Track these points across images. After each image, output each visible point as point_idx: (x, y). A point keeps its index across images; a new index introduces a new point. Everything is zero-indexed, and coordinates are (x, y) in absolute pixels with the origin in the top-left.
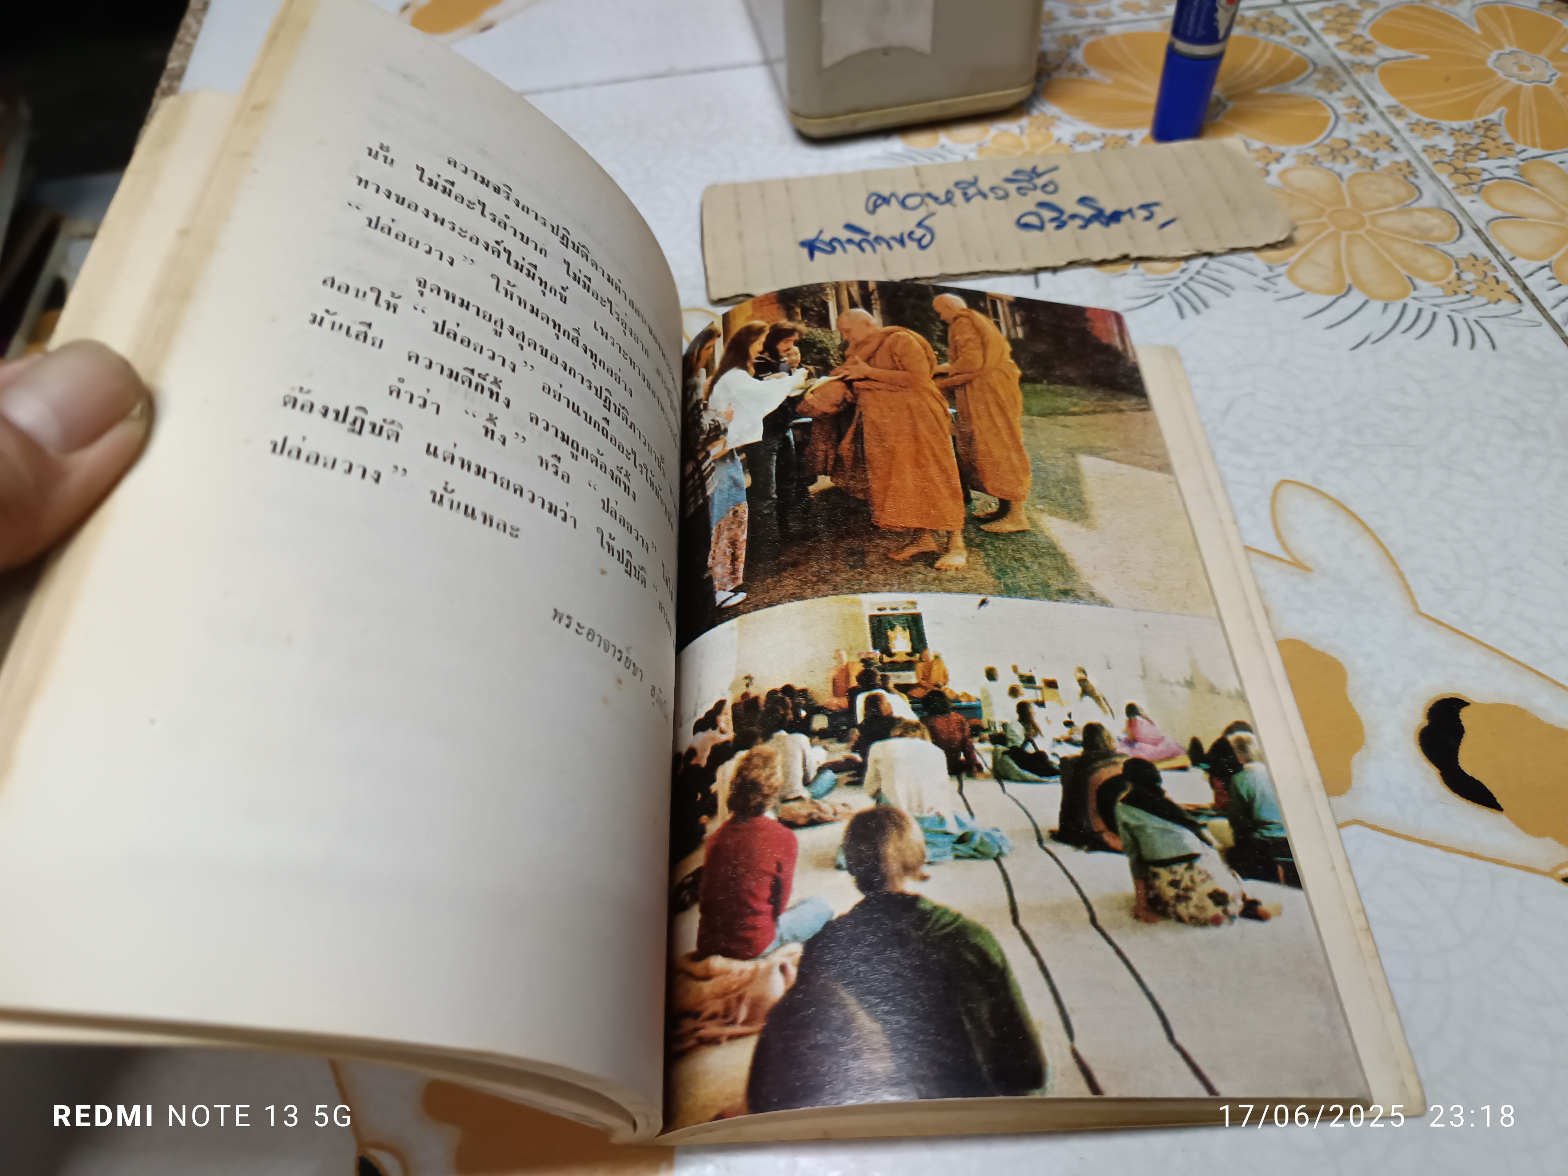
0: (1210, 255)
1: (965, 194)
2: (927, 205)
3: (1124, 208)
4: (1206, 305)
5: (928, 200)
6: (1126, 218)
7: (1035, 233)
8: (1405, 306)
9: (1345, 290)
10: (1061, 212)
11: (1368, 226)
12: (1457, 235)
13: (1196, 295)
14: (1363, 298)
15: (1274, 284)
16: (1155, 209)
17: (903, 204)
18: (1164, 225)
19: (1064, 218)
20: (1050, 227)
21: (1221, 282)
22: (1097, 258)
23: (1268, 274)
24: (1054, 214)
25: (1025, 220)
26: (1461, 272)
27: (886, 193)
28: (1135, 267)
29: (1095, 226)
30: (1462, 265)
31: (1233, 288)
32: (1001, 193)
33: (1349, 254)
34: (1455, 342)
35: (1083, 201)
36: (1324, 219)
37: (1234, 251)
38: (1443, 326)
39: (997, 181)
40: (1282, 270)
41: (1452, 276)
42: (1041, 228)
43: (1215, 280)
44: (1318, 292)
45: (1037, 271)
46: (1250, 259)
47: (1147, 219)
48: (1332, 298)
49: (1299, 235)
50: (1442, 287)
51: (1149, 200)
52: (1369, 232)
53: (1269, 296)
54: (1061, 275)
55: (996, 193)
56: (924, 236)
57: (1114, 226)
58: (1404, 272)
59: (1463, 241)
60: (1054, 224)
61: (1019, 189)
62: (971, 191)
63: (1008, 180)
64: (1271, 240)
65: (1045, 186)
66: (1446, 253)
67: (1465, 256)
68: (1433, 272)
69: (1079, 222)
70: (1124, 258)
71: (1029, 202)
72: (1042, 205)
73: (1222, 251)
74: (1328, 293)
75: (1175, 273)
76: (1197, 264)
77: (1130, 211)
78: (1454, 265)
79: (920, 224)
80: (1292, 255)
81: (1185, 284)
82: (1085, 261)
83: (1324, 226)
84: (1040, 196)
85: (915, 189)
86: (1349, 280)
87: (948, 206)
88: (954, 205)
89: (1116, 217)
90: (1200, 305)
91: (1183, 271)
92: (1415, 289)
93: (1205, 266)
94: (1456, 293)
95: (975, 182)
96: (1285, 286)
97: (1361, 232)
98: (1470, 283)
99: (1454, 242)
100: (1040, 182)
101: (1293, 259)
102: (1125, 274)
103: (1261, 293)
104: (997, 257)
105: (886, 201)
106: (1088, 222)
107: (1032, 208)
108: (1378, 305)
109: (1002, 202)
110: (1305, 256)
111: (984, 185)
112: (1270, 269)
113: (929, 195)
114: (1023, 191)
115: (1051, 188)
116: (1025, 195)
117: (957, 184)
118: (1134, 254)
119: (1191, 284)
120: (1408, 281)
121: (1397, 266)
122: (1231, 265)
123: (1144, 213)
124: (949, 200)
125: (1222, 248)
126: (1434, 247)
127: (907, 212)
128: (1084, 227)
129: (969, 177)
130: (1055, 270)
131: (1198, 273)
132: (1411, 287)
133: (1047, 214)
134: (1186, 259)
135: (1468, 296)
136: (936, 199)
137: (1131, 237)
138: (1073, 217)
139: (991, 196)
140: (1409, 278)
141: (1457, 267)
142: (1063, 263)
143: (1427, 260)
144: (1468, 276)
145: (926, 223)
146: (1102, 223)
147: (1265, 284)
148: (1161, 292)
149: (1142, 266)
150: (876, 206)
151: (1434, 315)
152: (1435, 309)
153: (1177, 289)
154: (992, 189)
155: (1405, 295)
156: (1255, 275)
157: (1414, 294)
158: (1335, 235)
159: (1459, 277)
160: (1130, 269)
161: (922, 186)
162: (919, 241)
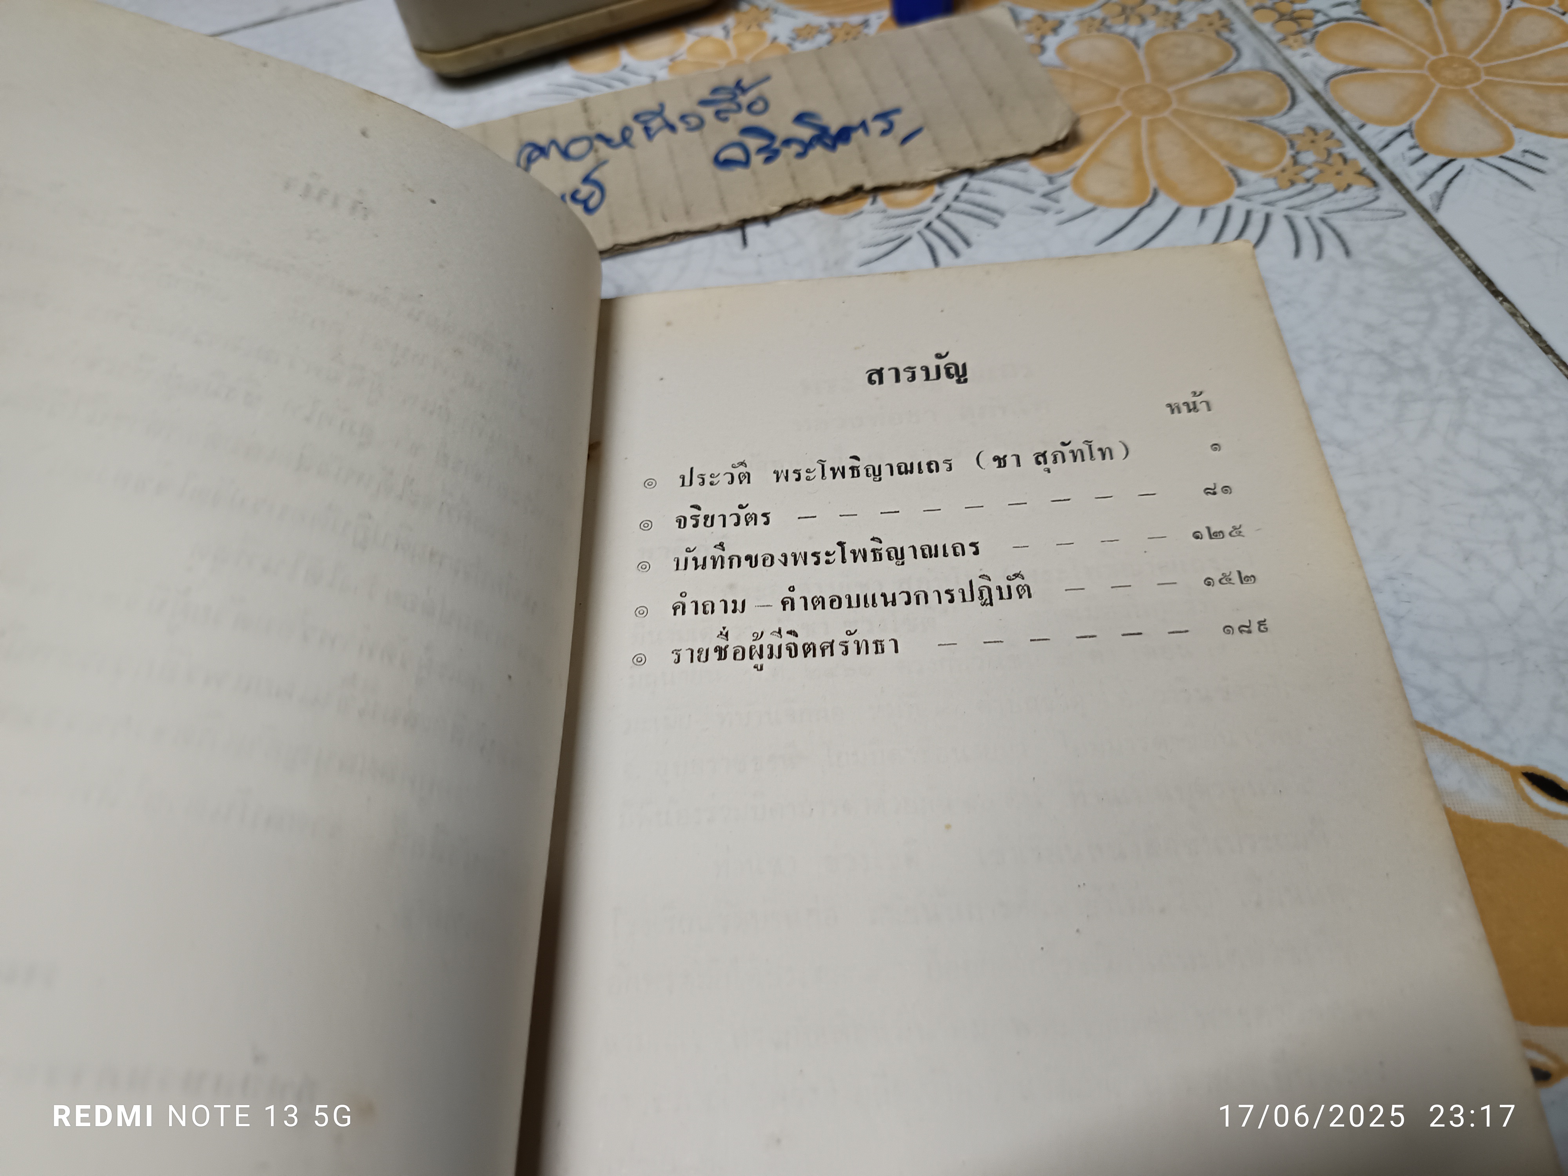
0: (970, 171)
1: (647, 129)
2: (596, 151)
3: (855, 121)
4: (967, 243)
5: (599, 145)
6: (858, 135)
7: (739, 171)
8: (1229, 209)
9: (1149, 197)
10: (772, 137)
11: (1174, 106)
12: (1289, 103)
13: (955, 230)
14: (1174, 206)
15: (1057, 201)
16: (895, 118)
17: (565, 154)
18: (906, 140)
19: (777, 145)
20: (757, 160)
21: (987, 208)
22: (820, 195)
23: (1048, 188)
24: (763, 142)
25: (723, 156)
26: (1298, 153)
27: (543, 141)
28: (874, 202)
29: (818, 151)
30: (1298, 143)
31: (1002, 214)
32: (694, 121)
33: (1152, 146)
34: (1297, 252)
35: (801, 118)
36: (1118, 103)
37: (1001, 161)
38: (1279, 230)
39: (687, 105)
40: (1067, 179)
41: (1287, 160)
42: (746, 163)
43: (979, 205)
44: (1114, 204)
45: (742, 224)
46: (1025, 171)
47: (885, 132)
48: (1133, 210)
49: (1086, 128)
50: (1275, 178)
51: (888, 106)
52: (1176, 113)
53: (1051, 219)
54: (775, 225)
55: (687, 123)
56: (592, 194)
57: (841, 148)
58: (1224, 163)
59: (1297, 111)
60: (762, 156)
61: (717, 113)
62: (655, 124)
63: (704, 103)
64: (1049, 140)
65: (750, 107)
66: (1276, 129)
67: (1300, 131)
68: (1262, 157)
69: (795, 148)
70: (857, 191)
71: (730, 131)
72: (747, 131)
73: (986, 164)
74: (1128, 204)
75: (927, 203)
76: (954, 186)
77: (863, 124)
78: (1288, 144)
79: (586, 180)
80: (1080, 156)
81: (939, 216)
82: (805, 203)
83: (1118, 111)
84: (745, 119)
85: (582, 129)
86: (1153, 183)
87: (624, 149)
88: (631, 146)
89: (844, 134)
90: (959, 244)
91: (936, 198)
92: (1240, 183)
93: (965, 187)
94: (1293, 183)
95: (660, 112)
96: (1071, 202)
97: (1166, 114)
98: (1310, 167)
99: (1285, 114)
100: (744, 100)
101: (1080, 162)
102: (861, 213)
103: (1039, 215)
104: (687, 213)
105: (543, 151)
106: (807, 146)
107: (735, 136)
108: (1191, 213)
109: (695, 135)
110: (1095, 155)
111: (672, 115)
112: (1051, 180)
113: (601, 137)
114: (722, 115)
115: (759, 106)
116: (725, 120)
117: (636, 117)
118: (869, 185)
119: (947, 215)
120: (1230, 175)
121: (1215, 155)
122: (1000, 182)
123: (881, 125)
124: (625, 140)
125: (985, 161)
126: (1261, 123)
127: (572, 164)
128: (801, 155)
129: (653, 106)
130: (766, 219)
131: (957, 198)
132: (1235, 183)
133: (753, 143)
134: (941, 181)
135: (1309, 185)
136: (607, 141)
137: (864, 161)
138: (787, 142)
139: (680, 126)
140: (1232, 170)
141: (1292, 146)
142: (775, 209)
143: (1253, 141)
144: (1308, 158)
145: (596, 176)
146: (826, 146)
147: (1045, 203)
148: (907, 232)
149: (882, 200)
150: (530, 160)
151: (1268, 218)
152: (1268, 209)
153: (928, 225)
154: (683, 118)
155: (1228, 193)
156: (1031, 192)
157: (1239, 191)
158: (1134, 122)
159: (1295, 161)
160: (866, 204)
161: (590, 124)
162: (585, 203)
